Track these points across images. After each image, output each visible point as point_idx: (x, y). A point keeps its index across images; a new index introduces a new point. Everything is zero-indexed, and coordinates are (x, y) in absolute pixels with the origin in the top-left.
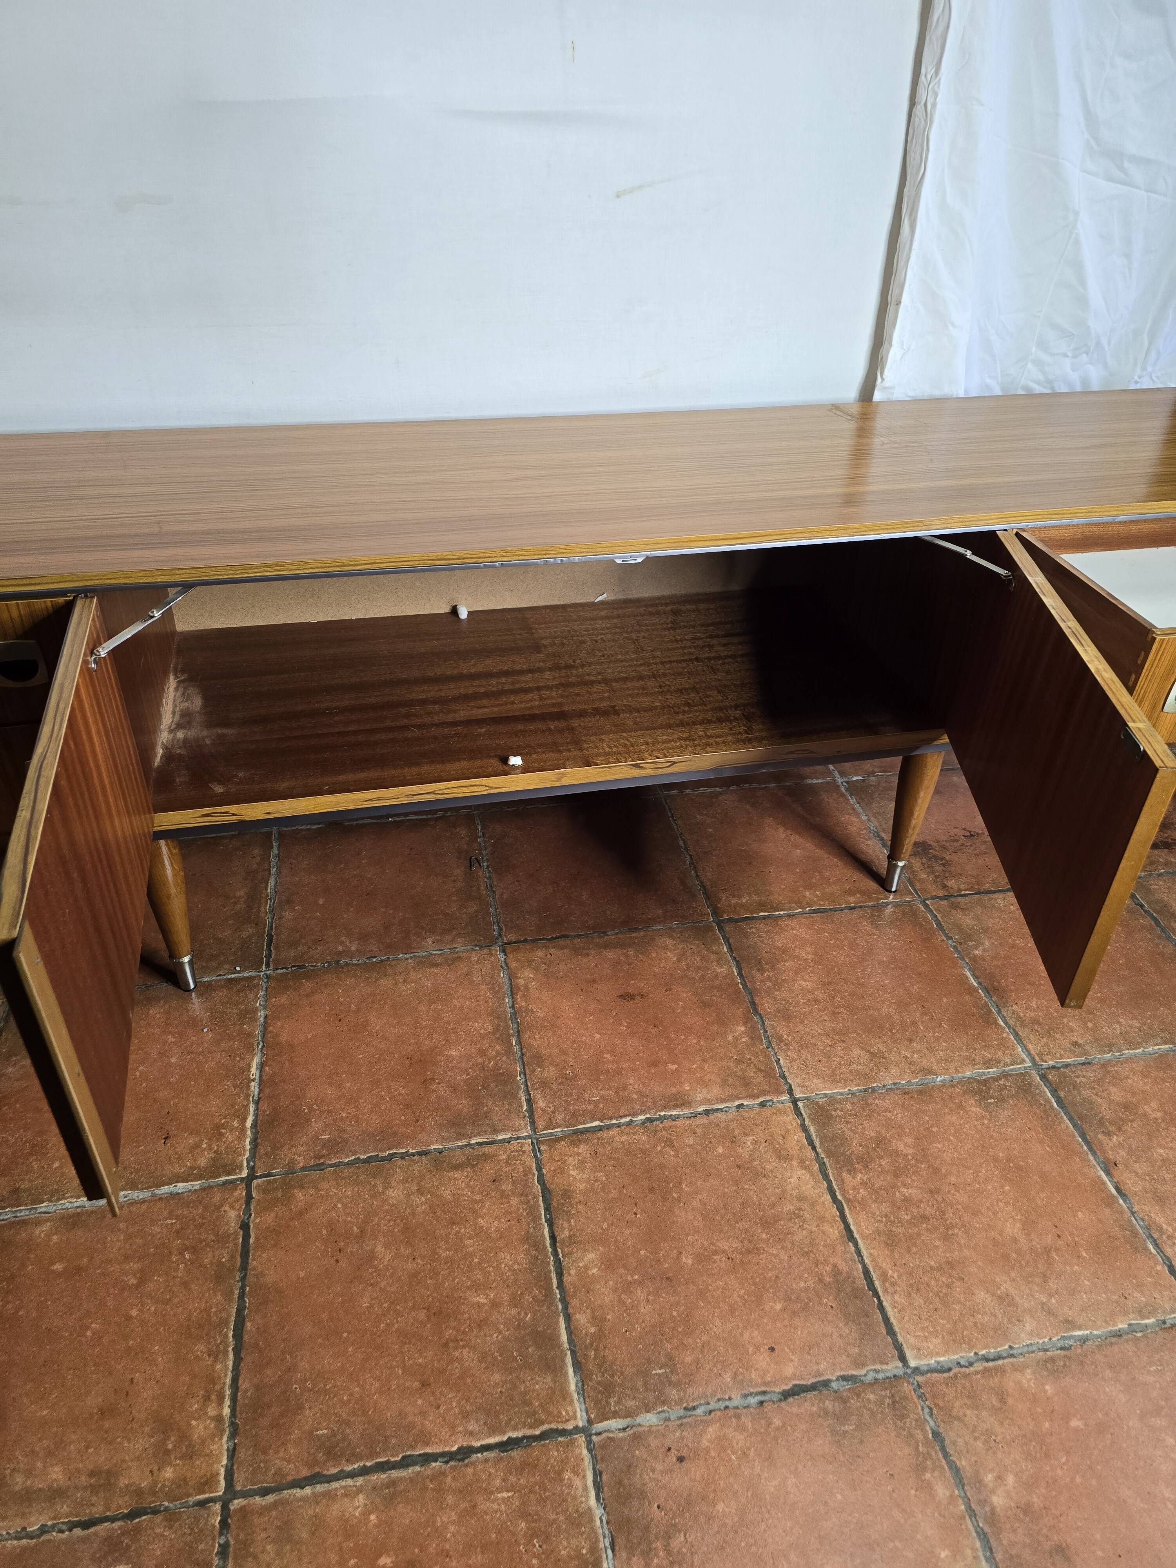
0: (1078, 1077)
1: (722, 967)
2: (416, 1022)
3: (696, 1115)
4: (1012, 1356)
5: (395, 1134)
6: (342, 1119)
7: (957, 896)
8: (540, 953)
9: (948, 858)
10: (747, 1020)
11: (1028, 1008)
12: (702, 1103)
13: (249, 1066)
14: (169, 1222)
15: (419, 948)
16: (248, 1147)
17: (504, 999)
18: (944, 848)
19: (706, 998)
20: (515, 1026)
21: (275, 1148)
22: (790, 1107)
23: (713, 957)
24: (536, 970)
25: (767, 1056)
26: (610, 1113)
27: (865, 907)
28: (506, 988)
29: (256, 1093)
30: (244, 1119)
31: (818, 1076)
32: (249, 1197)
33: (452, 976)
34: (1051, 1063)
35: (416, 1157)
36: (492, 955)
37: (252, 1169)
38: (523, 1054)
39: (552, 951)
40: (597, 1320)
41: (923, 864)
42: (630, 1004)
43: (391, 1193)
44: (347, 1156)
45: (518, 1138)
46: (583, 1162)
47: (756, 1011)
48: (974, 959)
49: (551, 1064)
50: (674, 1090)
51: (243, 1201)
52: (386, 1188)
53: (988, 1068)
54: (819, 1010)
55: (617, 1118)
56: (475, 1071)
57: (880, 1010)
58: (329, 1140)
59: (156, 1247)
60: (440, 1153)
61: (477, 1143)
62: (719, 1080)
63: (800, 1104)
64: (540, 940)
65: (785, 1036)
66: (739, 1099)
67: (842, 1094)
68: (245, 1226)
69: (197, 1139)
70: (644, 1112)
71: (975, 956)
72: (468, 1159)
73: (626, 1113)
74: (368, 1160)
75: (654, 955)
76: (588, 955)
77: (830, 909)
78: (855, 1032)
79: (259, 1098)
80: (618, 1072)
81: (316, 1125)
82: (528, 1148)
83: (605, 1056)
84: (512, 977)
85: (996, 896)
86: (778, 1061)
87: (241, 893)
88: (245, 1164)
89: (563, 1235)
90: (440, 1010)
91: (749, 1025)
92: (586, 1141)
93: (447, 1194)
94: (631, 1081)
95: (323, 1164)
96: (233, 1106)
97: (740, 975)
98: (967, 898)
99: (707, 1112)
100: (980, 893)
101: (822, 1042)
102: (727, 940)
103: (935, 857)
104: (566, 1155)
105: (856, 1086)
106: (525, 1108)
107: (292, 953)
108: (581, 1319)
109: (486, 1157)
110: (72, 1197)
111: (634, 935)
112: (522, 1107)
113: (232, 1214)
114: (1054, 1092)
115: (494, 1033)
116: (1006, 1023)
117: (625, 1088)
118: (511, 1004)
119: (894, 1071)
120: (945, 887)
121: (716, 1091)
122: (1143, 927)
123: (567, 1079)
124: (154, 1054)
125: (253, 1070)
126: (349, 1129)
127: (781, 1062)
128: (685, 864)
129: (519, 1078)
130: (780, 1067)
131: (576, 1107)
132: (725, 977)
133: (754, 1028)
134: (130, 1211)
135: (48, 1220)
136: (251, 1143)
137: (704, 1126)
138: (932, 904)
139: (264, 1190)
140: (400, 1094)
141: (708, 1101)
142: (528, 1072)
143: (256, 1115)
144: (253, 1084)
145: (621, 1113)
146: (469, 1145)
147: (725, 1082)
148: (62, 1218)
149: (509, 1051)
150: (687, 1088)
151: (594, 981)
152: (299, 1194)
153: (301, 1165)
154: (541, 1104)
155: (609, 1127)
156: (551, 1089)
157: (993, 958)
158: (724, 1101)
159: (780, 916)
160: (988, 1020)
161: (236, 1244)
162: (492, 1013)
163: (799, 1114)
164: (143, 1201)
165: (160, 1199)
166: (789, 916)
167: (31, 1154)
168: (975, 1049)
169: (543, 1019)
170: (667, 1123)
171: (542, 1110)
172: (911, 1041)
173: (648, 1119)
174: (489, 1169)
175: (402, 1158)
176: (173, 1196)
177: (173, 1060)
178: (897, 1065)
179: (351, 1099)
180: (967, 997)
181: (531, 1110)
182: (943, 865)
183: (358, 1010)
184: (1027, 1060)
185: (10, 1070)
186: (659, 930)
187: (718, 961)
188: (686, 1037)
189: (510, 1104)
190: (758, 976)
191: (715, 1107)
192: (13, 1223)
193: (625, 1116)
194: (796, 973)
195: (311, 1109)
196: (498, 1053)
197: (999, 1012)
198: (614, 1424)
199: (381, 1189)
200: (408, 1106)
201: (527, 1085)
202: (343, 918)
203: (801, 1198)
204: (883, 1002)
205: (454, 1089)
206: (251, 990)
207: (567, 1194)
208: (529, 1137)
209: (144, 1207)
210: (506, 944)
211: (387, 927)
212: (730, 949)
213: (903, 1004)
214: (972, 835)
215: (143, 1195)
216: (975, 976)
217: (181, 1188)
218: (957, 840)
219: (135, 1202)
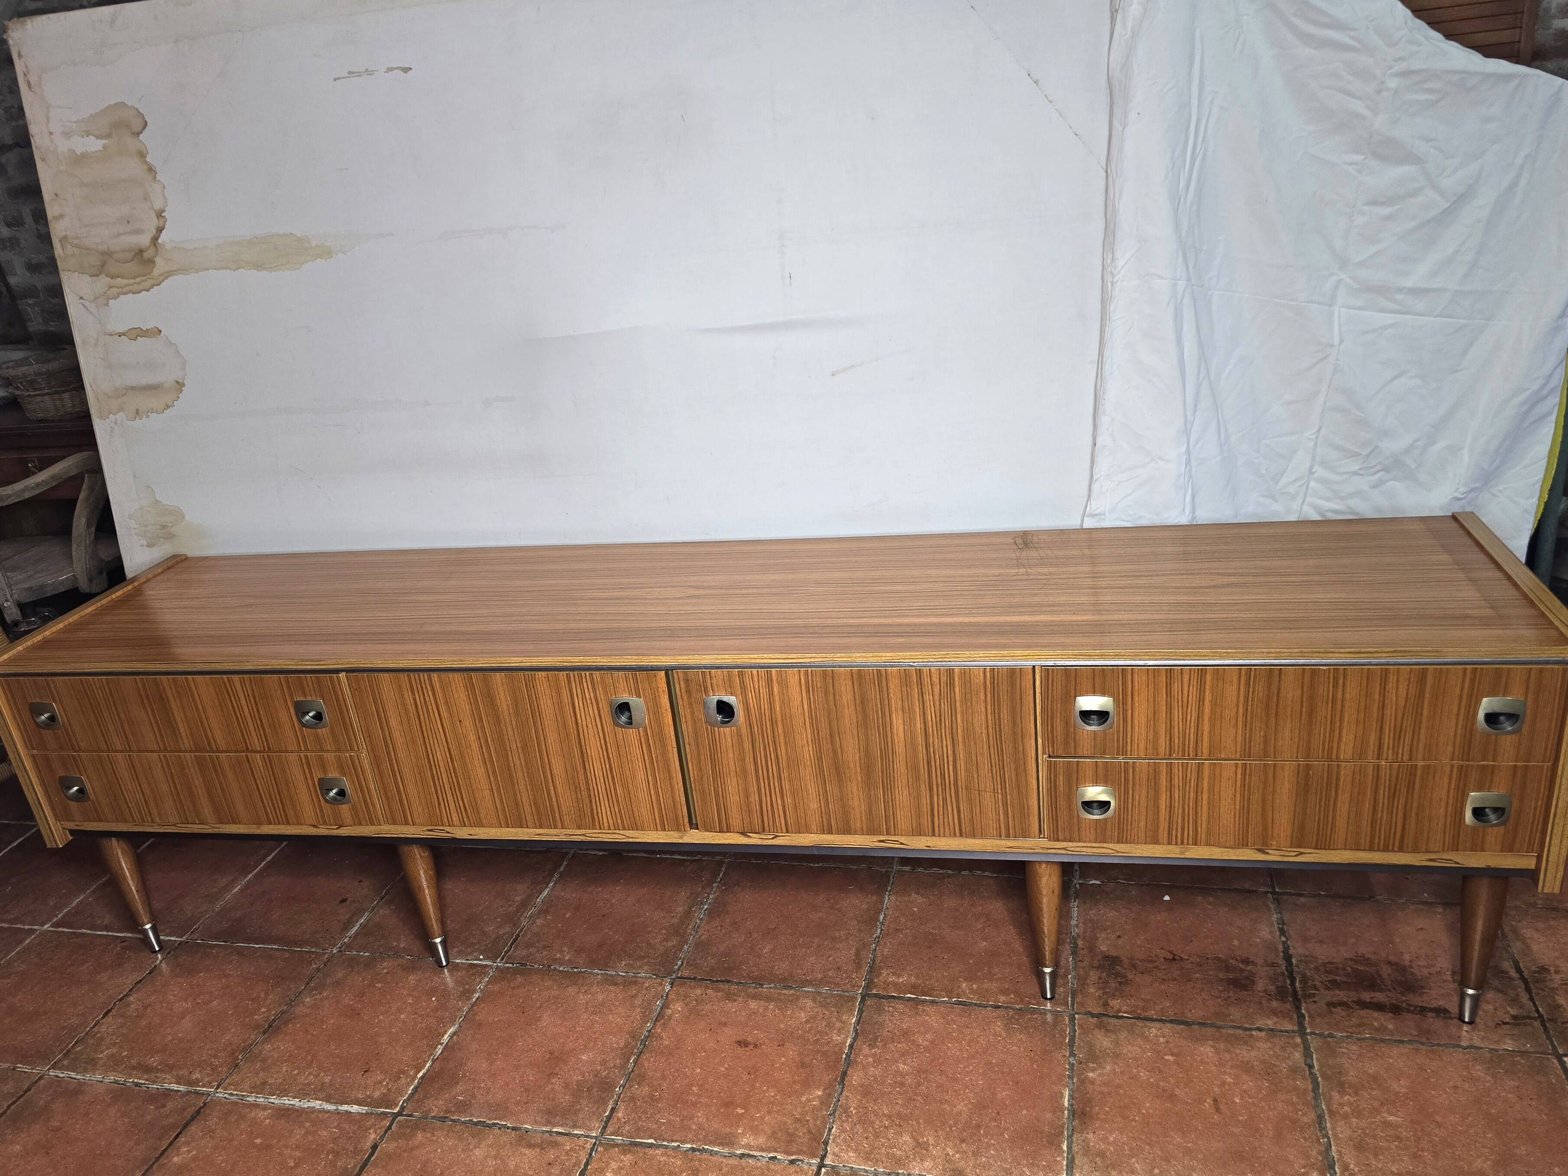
1: (839, 1036)
2: (574, 1027)
3: (732, 1155)
5: (507, 1108)
6: (479, 1087)
7: (1113, 1017)
8: (697, 992)
9: (1130, 976)
10: (829, 1086)
11: (1104, 1140)
12: (743, 1147)
13: (445, 1033)
14: (334, 1130)
15: (612, 968)
16: (409, 1092)
17: (647, 1024)
18: (1134, 966)
19: (807, 1060)
20: (642, 1047)
21: (426, 1097)
22: (813, 1170)
23: (838, 1025)
24: (687, 1005)
25: (824, 1123)
26: (666, 1136)
27: (1011, 1008)
28: (655, 1014)
29: (438, 1054)
30: (419, 1072)
31: (855, 1151)
32: (390, 1127)
33: (620, 996)
35: (509, 1131)
36: (661, 984)
37: (403, 1108)
38: (632, 1071)
39: (709, 991)
41: (1100, 978)
42: (741, 1051)
43: (477, 1152)
44: (466, 1117)
45: (587, 1136)
46: (620, 1168)
47: (843, 1079)
48: (1082, 1082)
49: (648, 1085)
50: (728, 1130)
51: (384, 1129)
52: (475, 1147)
54: (899, 1093)
55: (668, 1141)
56: (589, 1076)
57: (955, 1106)
58: (461, 1101)
59: (317, 1145)
60: (527, 1132)
61: (556, 1132)
62: (769, 1132)
63: (823, 1170)
64: (706, 980)
65: (852, 1109)
66: (776, 1151)
67: (866, 1171)
68: (375, 1147)
69: (383, 1077)
70: (692, 1142)
71: (1087, 1077)
72: (542, 1143)
73: (679, 1139)
74: (476, 1124)
75: (789, 1013)
76: (735, 1001)
77: (975, 1004)
78: (917, 1120)
79: (438, 1058)
80: (694, 1104)
81: (460, 1088)
82: (589, 1146)
83: (694, 1088)
84: (665, 1006)
85: (1153, 1024)
86: (830, 1130)
87: (518, 898)
88: (400, 1104)
90: (596, 1021)
91: (827, 1092)
92: (633, 1153)
93: (512, 1164)
94: (700, 1115)
95: (447, 1118)
96: (418, 1059)
97: (851, 1046)
98: (1120, 1021)
99: (743, 1156)
100: (1138, 1018)
101: (881, 1121)
102: (861, 1011)
103: (1117, 975)
104: (613, 1159)
105: (884, 1168)
106: (607, 1114)
107: (525, 952)
109: (556, 1144)
110: (291, 1097)
111: (784, 992)
112: (605, 1112)
113: (373, 1136)
115: (622, 1049)
116: (1069, 1148)
117: (691, 1118)
118: (650, 1028)
119: (927, 1164)
120: (1106, 1005)
121: (761, 1140)
122: (1296, 1089)
123: (652, 1099)
124: (394, 1010)
125: (446, 1037)
126: (480, 1097)
127: (833, 1130)
128: (871, 937)
129: (617, 1089)
130: (829, 1135)
131: (644, 1124)
132: (836, 1045)
133: (830, 1095)
134: (317, 1116)
135: (270, 1108)
136: (413, 1090)
137: (734, 1167)
138: (1079, 1019)
139: (401, 1125)
140: (528, 1080)
141: (748, 1147)
142: (627, 1086)
143: (428, 1070)
144: (440, 1046)
145: (674, 1138)
146: (550, 1132)
147: (774, 1133)
148: (279, 1109)
149: (623, 1066)
150: (740, 1131)
151: (725, 1024)
152: (419, 1135)
153: (433, 1114)
154: (620, 1115)
155: (658, 1147)
156: (635, 1104)
157: (1105, 1084)
158: (762, 1150)
159: (925, 1001)
160: (1053, 1140)
161: (362, 1158)
162: (629, 1033)
164: (329, 1112)
165: (339, 1113)
166: (933, 1002)
167: (286, 1061)
168: (1019, 1164)
169: (666, 1046)
170: (705, 1156)
171: (619, 1119)
172: (963, 1141)
173: (693, 1150)
174: (551, 1155)
175: (500, 1128)
176: (348, 1113)
177: (402, 1016)
178: (934, 1159)
179: (494, 1074)
180: (1048, 1115)
181: (609, 1117)
182: (1120, 983)
183: (540, 1007)
185: (308, 999)
186: (808, 992)
187: (839, 1031)
188: (768, 1089)
189: (598, 1108)
190: (866, 1050)
191: (751, 1153)
192: (251, 1104)
193: (676, 1141)
194: (902, 1055)
195: (464, 1076)
196: (615, 1066)
197: (1070, 1137)
199: (471, 1147)
200: (527, 1090)
201: (619, 1097)
202: (575, 932)
204: (963, 1100)
205: (567, 1085)
206: (480, 975)
208: (596, 1138)
209: (327, 1115)
210: (678, 978)
211: (600, 946)
212: (858, 1022)
213: (980, 1106)
214: (1174, 959)
215: (331, 1107)
216: (1071, 1097)
217: (355, 1109)
218: (1154, 962)
219: (323, 1111)
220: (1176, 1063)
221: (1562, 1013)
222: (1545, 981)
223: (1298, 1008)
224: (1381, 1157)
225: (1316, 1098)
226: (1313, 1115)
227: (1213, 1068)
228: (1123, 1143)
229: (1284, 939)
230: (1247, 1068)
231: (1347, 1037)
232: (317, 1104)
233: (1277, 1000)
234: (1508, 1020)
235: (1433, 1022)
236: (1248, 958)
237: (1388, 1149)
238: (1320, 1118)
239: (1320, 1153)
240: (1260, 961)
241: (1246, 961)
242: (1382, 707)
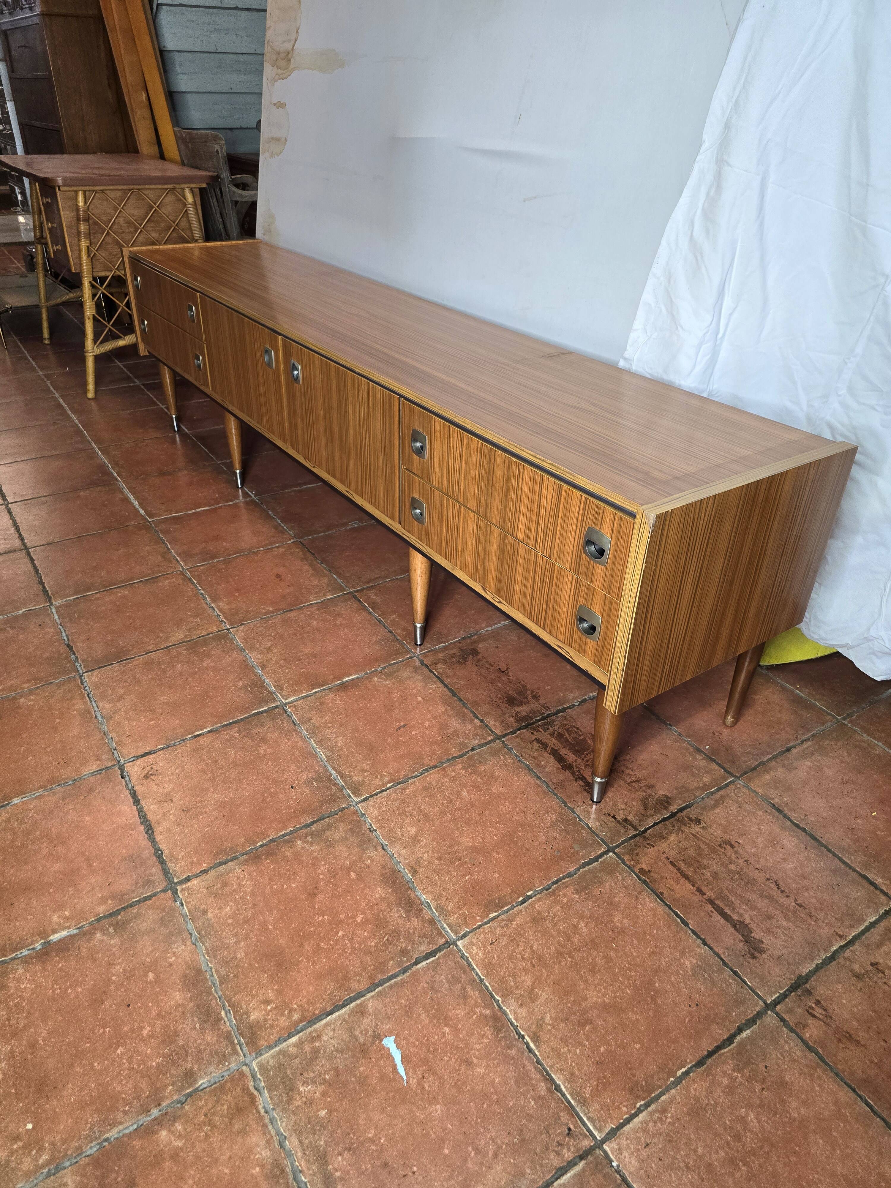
0: (281, 720)
1: (314, 598)
3: (209, 605)
4: (91, 702)
5: (177, 542)
6: (181, 530)
7: (429, 669)
8: (297, 550)
9: (469, 663)
10: (278, 610)
11: (334, 700)
12: (216, 605)
13: (202, 508)
14: (127, 514)
15: (286, 524)
16: (163, 518)
17: (262, 548)
18: (479, 661)
19: (288, 597)
20: (246, 554)
21: (163, 522)
23: (322, 595)
24: (286, 552)
25: (254, 619)
26: (202, 584)
27: (395, 636)
28: (271, 547)
29: (189, 513)
30: (177, 514)
31: (246, 634)
32: (140, 524)
33: (272, 534)
34: (289, 710)
35: (166, 548)
37: (153, 521)
38: (230, 558)
39: (301, 553)
40: (98, 599)
41: (454, 654)
42: (273, 578)
44: (163, 536)
45: (182, 567)
46: (173, 582)
47: (287, 611)
48: (367, 678)
49: (226, 566)
51: (138, 523)
52: (149, 546)
53: (275, 687)
54: (296, 630)
55: (200, 586)
56: (215, 550)
57: (305, 648)
58: (170, 531)
59: (116, 514)
60: (170, 552)
61: (177, 559)
62: (233, 608)
63: (224, 631)
64: (308, 549)
65: (271, 622)
66: (223, 615)
67: (237, 642)
68: (128, 526)
69: (164, 508)
70: (206, 592)
71: (372, 678)
72: (169, 559)
73: (204, 588)
74: (162, 540)
75: (313, 578)
76: (303, 561)
77: (384, 625)
78: (284, 642)
79: (187, 514)
80: (227, 582)
81: (177, 526)
82: (178, 570)
83: (237, 577)
84: (277, 547)
85: (439, 684)
87: (300, 481)
88: (155, 519)
89: (135, 585)
90: (248, 536)
92: (185, 581)
93: (149, 558)
94: (223, 586)
95: (158, 532)
96: (182, 510)
97: (311, 604)
98: (429, 673)
99: (212, 608)
100: (438, 677)
101: (272, 632)
102: (338, 596)
103: (464, 658)
104: (176, 578)
105: (244, 645)
107: (270, 500)
108: (98, 595)
109: (170, 562)
110: (134, 496)
111: (325, 571)
112: (200, 564)
113: (133, 523)
114: (266, 711)
115: (239, 550)
116: (316, 692)
117: (218, 585)
118: (260, 550)
119: (260, 656)
120: (436, 664)
121: (225, 608)
122: (448, 750)
123: (219, 571)
124: (201, 491)
125: (200, 509)
126: (177, 533)
127: (252, 623)
128: (394, 576)
129: (215, 560)
130: (249, 623)
131: (203, 576)
132: (308, 600)
133: (273, 612)
134: (130, 506)
135: (124, 496)
136: (165, 517)
137: (204, 608)
138: (413, 660)
139: (144, 525)
140: (198, 538)
141: (218, 606)
142: (219, 562)
144: (193, 511)
145: (203, 586)
146: (175, 557)
148: (125, 498)
149: (230, 555)
150: (223, 599)
151: (285, 567)
152: (143, 531)
153: (157, 529)
154: (202, 568)
155: (194, 585)
156: (212, 568)
157: (375, 686)
158: (220, 611)
159: (368, 610)
160: (315, 685)
161: (120, 527)
162: (251, 547)
163: (218, 631)
165: (136, 509)
166: (370, 613)
167: (150, 486)
168: (287, 681)
169: (254, 559)
170: (201, 598)
171: (199, 569)
172: (285, 659)
173: (202, 594)
174: (164, 563)
175: (165, 546)
176: (138, 511)
177: (200, 494)
178: (264, 656)
179: (192, 530)
180: (331, 677)
181: (197, 566)
182: (459, 662)
183: (241, 520)
184: (288, 701)
186: (333, 577)
187: (317, 597)
188: (258, 595)
189: (200, 561)
190: (314, 609)
191: (217, 609)
192: (122, 491)
193: (202, 588)
194: (323, 620)
195: (185, 524)
196: (228, 553)
197: (324, 690)
198: (54, 610)
200: (192, 541)
201: (211, 563)
202: (297, 504)
203: (167, 638)
204: (312, 649)
205: (204, 548)
207: (157, 582)
208: (183, 569)
209: (132, 508)
210: (300, 541)
211: (296, 514)
212: (330, 599)
213: (314, 655)
214: (503, 672)
215: (137, 507)
216: (353, 680)
217: (142, 512)
218: (491, 666)
219: (134, 507)
220: (418, 703)
221: (660, 841)
222: (685, 825)
223: (519, 729)
224: (427, 799)
225: (448, 760)
226: (433, 763)
227: (429, 716)
228: (338, 708)
229: (577, 704)
230: (443, 727)
231: (516, 756)
232: (136, 503)
233: (515, 719)
234: (619, 818)
235: (576, 786)
236: (539, 696)
237: (438, 800)
238: (435, 767)
239: (405, 776)
240: (542, 701)
241: (536, 697)
242: (539, 506)
